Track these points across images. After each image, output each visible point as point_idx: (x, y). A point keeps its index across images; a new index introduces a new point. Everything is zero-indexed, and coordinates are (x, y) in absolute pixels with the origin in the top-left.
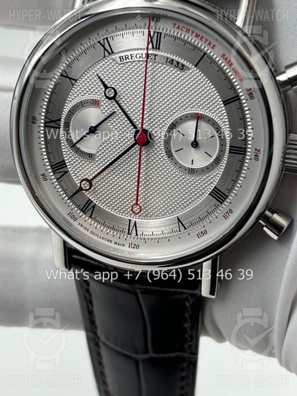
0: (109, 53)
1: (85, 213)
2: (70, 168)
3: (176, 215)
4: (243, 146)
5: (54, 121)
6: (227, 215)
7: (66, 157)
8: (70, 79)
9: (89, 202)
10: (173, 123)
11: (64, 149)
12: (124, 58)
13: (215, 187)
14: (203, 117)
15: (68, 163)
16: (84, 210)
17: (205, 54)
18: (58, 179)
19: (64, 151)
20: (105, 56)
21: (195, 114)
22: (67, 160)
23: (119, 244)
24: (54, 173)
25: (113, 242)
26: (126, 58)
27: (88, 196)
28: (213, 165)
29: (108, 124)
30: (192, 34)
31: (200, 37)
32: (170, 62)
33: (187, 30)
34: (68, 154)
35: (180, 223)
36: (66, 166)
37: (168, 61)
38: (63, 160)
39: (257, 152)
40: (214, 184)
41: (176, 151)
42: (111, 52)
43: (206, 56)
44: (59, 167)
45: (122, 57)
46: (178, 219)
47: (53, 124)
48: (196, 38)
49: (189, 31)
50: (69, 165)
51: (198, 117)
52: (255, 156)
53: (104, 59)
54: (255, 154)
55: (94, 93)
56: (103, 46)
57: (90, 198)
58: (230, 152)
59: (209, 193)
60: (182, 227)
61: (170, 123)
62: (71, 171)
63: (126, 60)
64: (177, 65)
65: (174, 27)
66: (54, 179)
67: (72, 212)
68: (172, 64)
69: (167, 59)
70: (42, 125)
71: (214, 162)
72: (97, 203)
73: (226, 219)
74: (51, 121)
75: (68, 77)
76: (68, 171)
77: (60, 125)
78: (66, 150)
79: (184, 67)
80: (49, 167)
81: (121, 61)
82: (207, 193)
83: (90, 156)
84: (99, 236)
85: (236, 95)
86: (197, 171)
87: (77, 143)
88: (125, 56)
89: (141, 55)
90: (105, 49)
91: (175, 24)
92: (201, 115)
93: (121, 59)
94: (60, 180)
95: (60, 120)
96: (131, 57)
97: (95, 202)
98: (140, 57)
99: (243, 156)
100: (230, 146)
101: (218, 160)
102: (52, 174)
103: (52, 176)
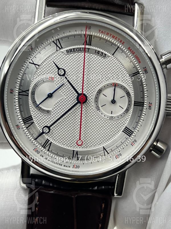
0: (60, 48)
1: (45, 148)
2: (35, 120)
3: (102, 146)
4: (142, 101)
5: (25, 91)
6: (133, 143)
7: (32, 113)
8: (35, 64)
9: (48, 141)
10: (99, 90)
11: (31, 108)
12: (69, 51)
13: (126, 127)
14: (118, 85)
15: (33, 117)
16: (44, 146)
17: (118, 47)
18: (27, 128)
19: (31, 110)
20: (57, 50)
21: (113, 83)
22: (33, 115)
23: (66, 166)
24: (25, 124)
25: (63, 165)
26: (70, 51)
27: (47, 137)
28: (124, 114)
29: (59, 91)
30: (110, 36)
31: (115, 38)
32: (97, 53)
33: (107, 34)
34: (33, 111)
35: (105, 150)
36: (32, 119)
37: (96, 52)
38: (30, 115)
39: (150, 104)
40: (125, 125)
41: (102, 106)
42: (61, 48)
43: (119, 48)
44: (28, 120)
45: (68, 50)
46: (104, 148)
47: (24, 93)
48: (113, 38)
49: (108, 34)
50: (34, 119)
51: (115, 85)
52: (149, 107)
53: (57, 52)
54: (149, 106)
55: (50, 73)
56: (56, 44)
57: (48, 138)
58: (134, 105)
59: (122, 131)
60: (106, 153)
61: (98, 89)
62: (36, 122)
63: (70, 52)
64: (101, 55)
65: (99, 32)
66: (24, 128)
67: (36, 148)
68: (99, 54)
69: (96, 51)
70: (17, 94)
71: (125, 111)
72: (52, 141)
73: (133, 146)
74: (23, 91)
75: (34, 64)
76: (34, 122)
77: (28, 94)
78: (32, 109)
79: (106, 56)
80: (21, 120)
81: (67, 53)
82: (121, 131)
83: (48, 112)
84: (54, 162)
85: (137, 71)
86: (115, 118)
87: (39, 104)
88: (70, 50)
89: (80, 49)
90: (57, 46)
91: (100, 30)
92: (117, 83)
93: (67, 52)
94: (28, 128)
95: (28, 90)
96: (74, 50)
97: (51, 140)
98: (79, 50)
99: (142, 107)
100: (135, 102)
101: (127, 110)
102: (23, 125)
103: (23, 126)
